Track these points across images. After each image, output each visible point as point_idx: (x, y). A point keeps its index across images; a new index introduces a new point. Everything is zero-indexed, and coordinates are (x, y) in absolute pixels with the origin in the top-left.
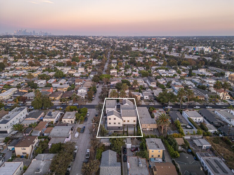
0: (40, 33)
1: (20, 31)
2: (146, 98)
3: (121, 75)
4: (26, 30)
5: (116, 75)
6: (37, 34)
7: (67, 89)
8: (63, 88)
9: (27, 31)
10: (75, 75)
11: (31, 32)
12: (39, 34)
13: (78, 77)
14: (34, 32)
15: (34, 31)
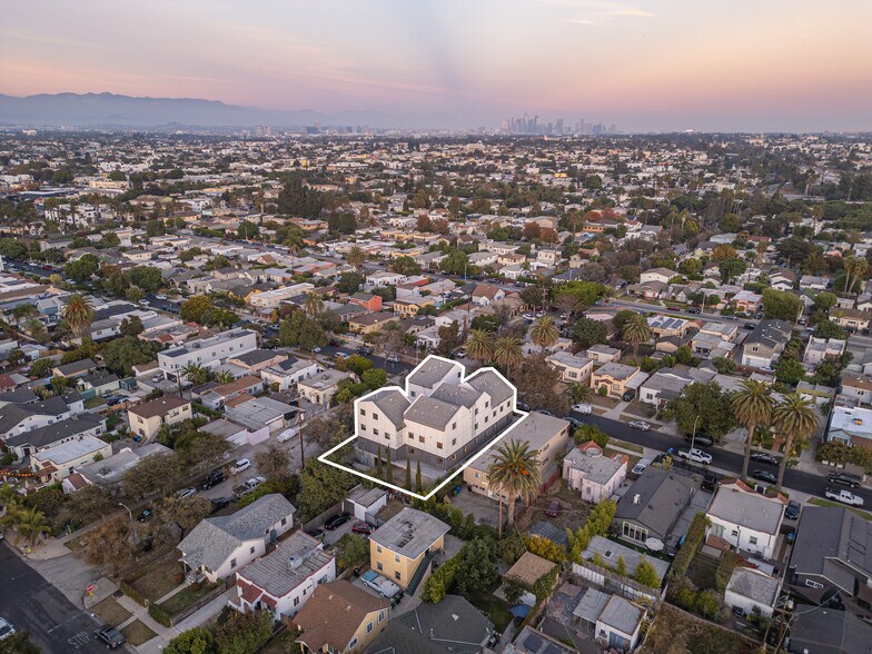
0: (580, 126)
1: (518, 121)
2: (649, 396)
3: (674, 298)
4: (537, 117)
5: (649, 294)
6: (570, 128)
7: (417, 308)
8: (408, 304)
9: (539, 122)
10: (503, 274)
11: (550, 125)
12: (573, 129)
13: (510, 280)
14: (560, 123)
15: (562, 120)
